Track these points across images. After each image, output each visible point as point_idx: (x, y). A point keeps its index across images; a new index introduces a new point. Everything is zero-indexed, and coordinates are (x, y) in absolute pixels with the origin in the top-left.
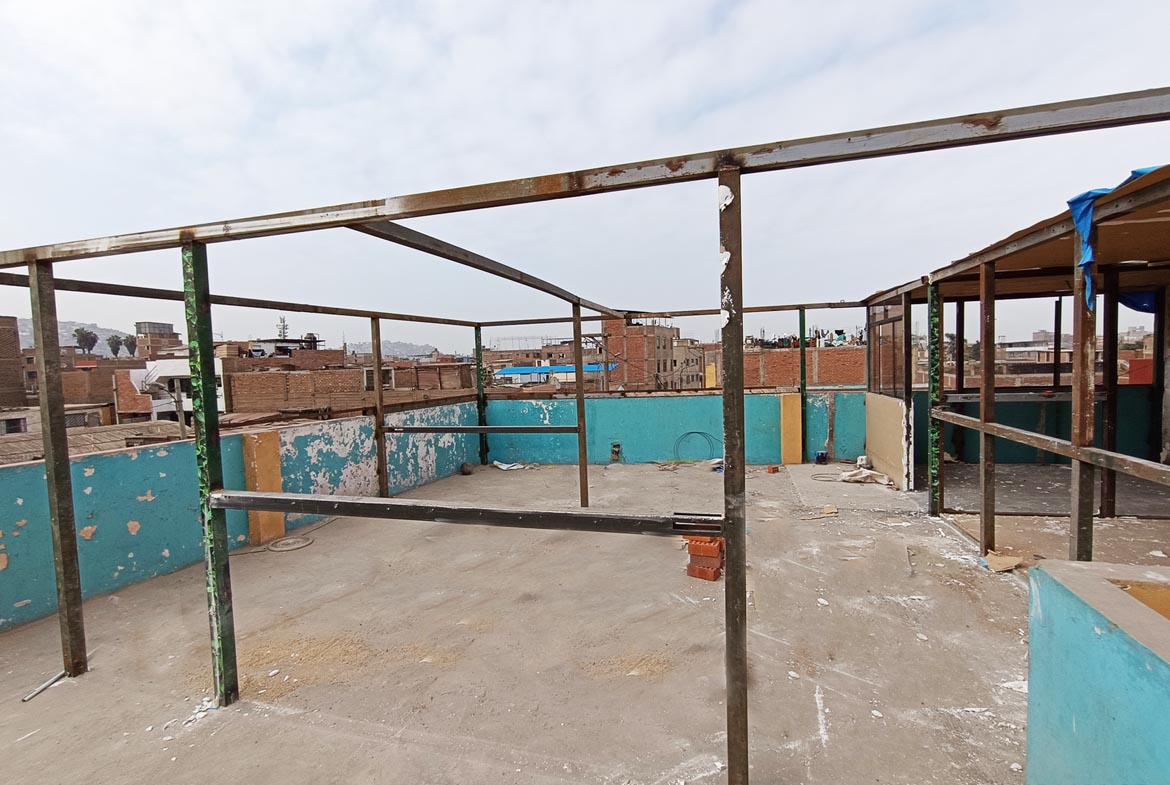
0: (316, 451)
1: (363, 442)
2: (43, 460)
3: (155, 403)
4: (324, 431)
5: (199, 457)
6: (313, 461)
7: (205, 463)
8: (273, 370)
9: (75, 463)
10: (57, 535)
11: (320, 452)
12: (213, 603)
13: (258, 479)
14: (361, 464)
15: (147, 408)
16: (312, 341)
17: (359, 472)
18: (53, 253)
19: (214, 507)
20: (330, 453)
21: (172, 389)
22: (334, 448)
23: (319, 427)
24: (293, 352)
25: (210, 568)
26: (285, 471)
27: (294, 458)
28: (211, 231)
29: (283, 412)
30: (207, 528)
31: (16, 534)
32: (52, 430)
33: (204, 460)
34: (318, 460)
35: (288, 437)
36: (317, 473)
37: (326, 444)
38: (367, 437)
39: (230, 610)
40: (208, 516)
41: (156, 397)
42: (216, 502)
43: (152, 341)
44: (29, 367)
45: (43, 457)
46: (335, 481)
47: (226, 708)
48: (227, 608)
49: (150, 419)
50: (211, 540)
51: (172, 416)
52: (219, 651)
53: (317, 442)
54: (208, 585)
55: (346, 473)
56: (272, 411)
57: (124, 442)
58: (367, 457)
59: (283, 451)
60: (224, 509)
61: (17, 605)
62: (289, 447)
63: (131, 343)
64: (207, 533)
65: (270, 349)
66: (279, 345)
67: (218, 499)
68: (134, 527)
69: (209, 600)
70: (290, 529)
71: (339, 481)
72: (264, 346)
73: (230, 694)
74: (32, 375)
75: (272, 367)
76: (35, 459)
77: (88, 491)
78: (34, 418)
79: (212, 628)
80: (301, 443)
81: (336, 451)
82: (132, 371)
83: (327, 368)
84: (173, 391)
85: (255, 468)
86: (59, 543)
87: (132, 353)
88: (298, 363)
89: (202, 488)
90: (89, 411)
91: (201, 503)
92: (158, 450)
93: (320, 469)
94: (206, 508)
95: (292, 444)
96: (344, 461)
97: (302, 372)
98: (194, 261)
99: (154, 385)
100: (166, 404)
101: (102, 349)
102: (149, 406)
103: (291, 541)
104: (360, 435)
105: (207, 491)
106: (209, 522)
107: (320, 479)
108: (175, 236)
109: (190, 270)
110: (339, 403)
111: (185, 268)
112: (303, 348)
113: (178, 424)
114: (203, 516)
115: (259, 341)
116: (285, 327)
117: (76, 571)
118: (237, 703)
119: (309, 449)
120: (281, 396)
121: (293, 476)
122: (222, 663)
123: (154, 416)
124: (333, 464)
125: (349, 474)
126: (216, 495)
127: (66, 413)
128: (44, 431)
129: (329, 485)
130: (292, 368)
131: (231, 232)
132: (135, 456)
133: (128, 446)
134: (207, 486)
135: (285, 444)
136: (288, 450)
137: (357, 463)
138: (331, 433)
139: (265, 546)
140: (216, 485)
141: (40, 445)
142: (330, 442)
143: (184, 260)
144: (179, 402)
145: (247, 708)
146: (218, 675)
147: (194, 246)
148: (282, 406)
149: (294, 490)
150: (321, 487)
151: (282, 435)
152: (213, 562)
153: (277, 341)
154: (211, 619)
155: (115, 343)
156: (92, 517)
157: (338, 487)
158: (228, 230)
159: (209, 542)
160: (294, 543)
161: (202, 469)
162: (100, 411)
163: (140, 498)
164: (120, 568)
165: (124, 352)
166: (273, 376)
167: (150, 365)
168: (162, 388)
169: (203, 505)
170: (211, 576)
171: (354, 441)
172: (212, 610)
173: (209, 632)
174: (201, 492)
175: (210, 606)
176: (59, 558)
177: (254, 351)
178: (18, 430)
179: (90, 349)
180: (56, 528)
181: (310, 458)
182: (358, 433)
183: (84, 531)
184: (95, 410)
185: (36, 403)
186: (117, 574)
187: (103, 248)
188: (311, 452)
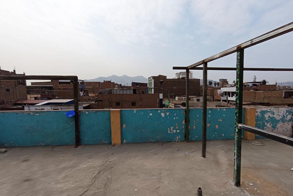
0: (268, 116)
1: (287, 116)
2: (202, 108)
3: (222, 97)
4: (271, 110)
5: (236, 113)
6: (267, 119)
7: (237, 115)
8: (251, 91)
9: (208, 109)
10: (203, 125)
11: (269, 117)
12: (236, 156)
13: (248, 121)
14: (285, 124)
15: (220, 99)
16: (264, 82)
17: (284, 126)
18: (208, 60)
19: (239, 128)
20: (273, 118)
21: (226, 94)
22: (275, 116)
23: (270, 108)
24: (258, 86)
25: (236, 145)
26: (257, 120)
27: (260, 117)
28: (247, 44)
29: (253, 103)
30: (236, 134)
31: (197, 122)
32: (204, 101)
33: (237, 114)
34: (268, 119)
35: (259, 110)
36: (268, 123)
37: (272, 114)
38: (289, 114)
39: (240, 160)
40: (237, 130)
41: (222, 96)
42: (239, 127)
43: (222, 83)
44: (201, 89)
45: (202, 107)
46: (274, 127)
47: (236, 187)
48: (239, 159)
49: (220, 101)
50: (237, 138)
51: (225, 101)
52: (236, 170)
53: (269, 113)
54: (235, 150)
55: (279, 125)
56: (250, 102)
57: (215, 106)
58: (288, 121)
59: (257, 114)
60: (241, 130)
61: (196, 137)
62: (259, 113)
63: (218, 84)
64: (236, 135)
65: (251, 85)
66: (254, 83)
67: (240, 126)
68: (217, 126)
69: (235, 154)
70: (256, 139)
71: (276, 127)
72: (249, 84)
73: (238, 184)
74: (202, 90)
75: (251, 90)
76: (201, 107)
77: (209, 116)
78: (201, 99)
79: (235, 162)
80: (263, 113)
81: (275, 117)
82: (218, 90)
83: (269, 90)
84: (226, 95)
85: (247, 118)
86: (203, 127)
87: (218, 86)
88: (259, 89)
89: (236, 122)
90: (210, 98)
91: (235, 126)
92: (223, 109)
93: (269, 122)
94: (236, 128)
95: (260, 113)
96: (278, 121)
97: (260, 91)
98: (240, 55)
99: (222, 93)
100: (224, 98)
101: (213, 85)
102: (221, 98)
103: (257, 142)
104: (286, 113)
105: (237, 123)
106: (237, 132)
107: (268, 125)
108: (235, 49)
109: (239, 58)
110: (273, 101)
111: (237, 57)
112: (261, 84)
113: (226, 103)
114: (235, 130)
115: (248, 83)
116: (255, 79)
117: (206, 134)
118: (240, 187)
119: (265, 115)
120: (253, 98)
121: (259, 122)
122: (236, 174)
123: (221, 101)
124: (274, 121)
125: (280, 126)
126: (240, 125)
127: (207, 98)
128: (203, 101)
129: (271, 128)
130: (258, 90)
131: (253, 43)
132: (219, 110)
133: (216, 107)
134: (237, 122)
135: (257, 112)
136: (258, 114)
137: (283, 122)
138: (274, 111)
139: (248, 141)
140: (240, 122)
141: (202, 104)
142: (273, 114)
143: (237, 55)
144: (227, 98)
145: (242, 191)
146: (235, 176)
147: (240, 50)
148: (253, 101)
149: (259, 128)
150: (269, 128)
151: (256, 109)
152: (237, 144)
153: (253, 82)
154: (235, 160)
155: (215, 84)
156: (210, 122)
157: (275, 129)
158: (252, 42)
159: (236, 138)
160: (257, 143)
161: (236, 116)
162: (212, 98)
163: (219, 120)
164: (214, 135)
165: (217, 86)
166: (251, 92)
167: (222, 89)
168: (224, 94)
169: (236, 127)
170: (236, 148)
171: (283, 115)
172: (235, 157)
173: (234, 163)
174: (236, 123)
175: (235, 156)
176: (203, 130)
177: (246, 85)
178: (199, 101)
179: (211, 85)
180: (203, 124)
181: (266, 118)
182: (285, 112)
183: (208, 125)
184: (211, 98)
185: (202, 96)
186: (213, 136)
187: (218, 57)
188: (266, 116)
